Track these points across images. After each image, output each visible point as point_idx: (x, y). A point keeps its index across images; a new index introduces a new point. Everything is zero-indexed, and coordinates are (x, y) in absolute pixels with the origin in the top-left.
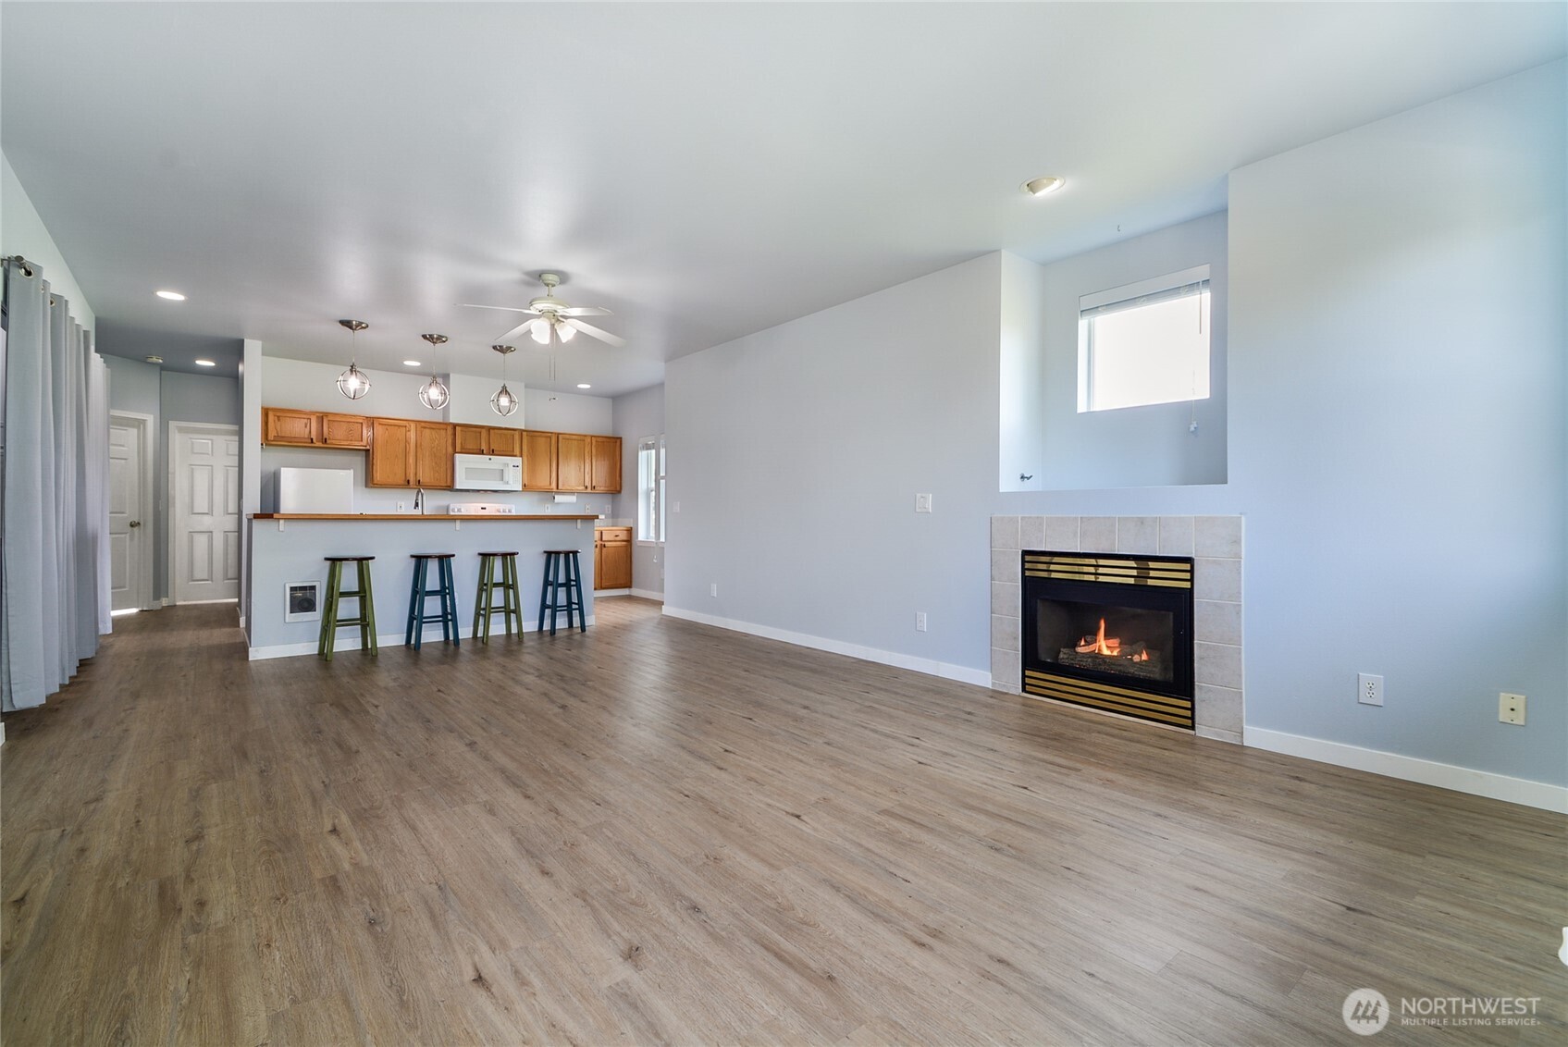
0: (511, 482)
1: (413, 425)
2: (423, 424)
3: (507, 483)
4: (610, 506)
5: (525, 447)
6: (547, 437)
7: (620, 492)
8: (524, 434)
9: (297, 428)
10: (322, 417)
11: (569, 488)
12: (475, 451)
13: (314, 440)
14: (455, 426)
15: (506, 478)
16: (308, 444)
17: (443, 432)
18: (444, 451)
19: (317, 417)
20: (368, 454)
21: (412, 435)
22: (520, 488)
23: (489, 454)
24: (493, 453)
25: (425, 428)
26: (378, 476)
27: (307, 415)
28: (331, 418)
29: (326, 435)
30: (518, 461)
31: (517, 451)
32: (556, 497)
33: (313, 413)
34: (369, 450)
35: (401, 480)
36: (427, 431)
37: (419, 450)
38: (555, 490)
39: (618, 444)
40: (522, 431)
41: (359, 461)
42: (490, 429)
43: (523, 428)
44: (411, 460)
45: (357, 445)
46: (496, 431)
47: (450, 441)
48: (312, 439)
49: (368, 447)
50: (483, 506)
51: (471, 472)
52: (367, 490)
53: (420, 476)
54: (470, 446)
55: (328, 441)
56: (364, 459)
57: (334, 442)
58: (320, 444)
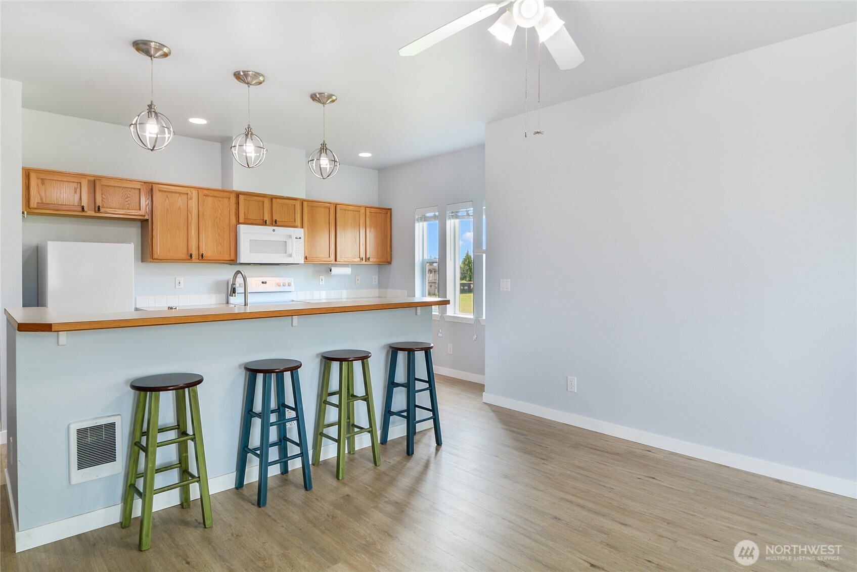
0: (294, 255)
1: (195, 193)
2: (206, 192)
3: (290, 256)
4: (377, 277)
5: (305, 218)
6: (325, 207)
7: (390, 263)
8: (305, 204)
9: (65, 195)
10: (94, 183)
11: (346, 260)
12: (258, 222)
13: (86, 209)
14: (238, 195)
15: (289, 251)
16: (79, 214)
17: (226, 200)
18: (227, 222)
19: (89, 181)
20: (145, 225)
21: (193, 203)
22: (302, 261)
23: (272, 225)
24: (275, 223)
25: (207, 196)
26: (158, 250)
27: (76, 178)
28: (104, 182)
29: (99, 203)
30: (300, 232)
31: (298, 222)
32: (333, 269)
33: (84, 176)
34: (147, 220)
35: (183, 254)
36: (210, 199)
37: (201, 220)
38: (333, 262)
39: (389, 214)
40: (302, 201)
41: (134, 231)
42: (272, 198)
43: (304, 197)
44: (193, 232)
45: (134, 213)
46: (278, 200)
47: (233, 211)
48: (83, 208)
49: (146, 217)
50: (264, 279)
51: (256, 245)
52: (144, 264)
53: (203, 250)
54: (253, 216)
55: (102, 210)
56: (140, 230)
57: (107, 210)
58: (93, 214)
